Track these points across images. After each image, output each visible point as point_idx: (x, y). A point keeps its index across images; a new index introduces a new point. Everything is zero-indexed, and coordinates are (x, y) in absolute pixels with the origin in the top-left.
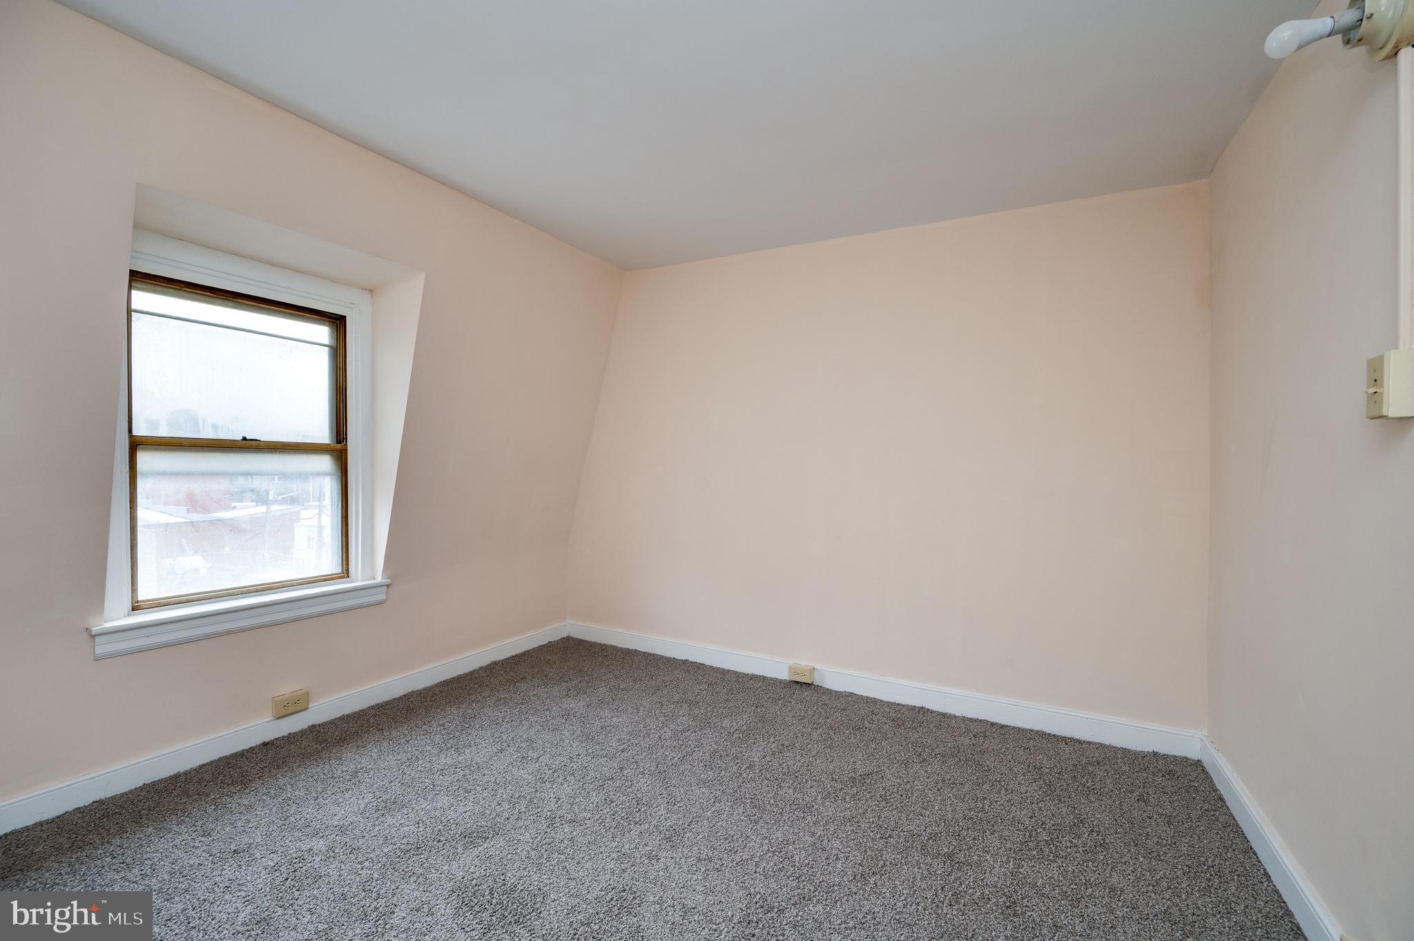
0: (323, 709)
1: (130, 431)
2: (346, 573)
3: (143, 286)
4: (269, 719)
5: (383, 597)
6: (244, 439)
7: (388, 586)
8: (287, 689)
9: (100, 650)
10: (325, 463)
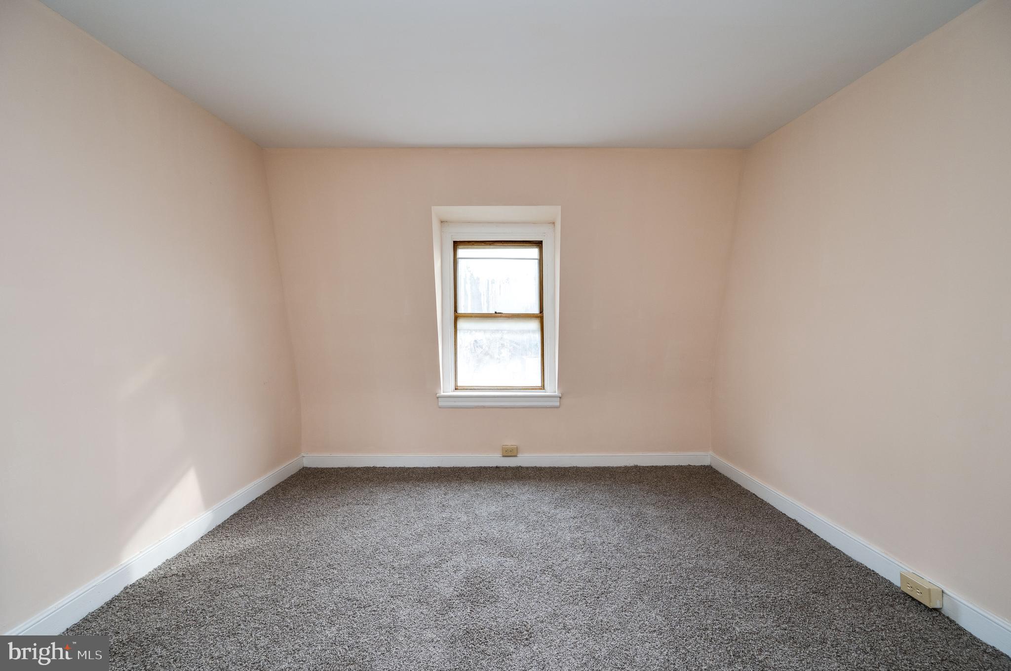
0: (526, 459)
1: (456, 311)
2: (543, 387)
3: (462, 246)
4: (500, 456)
5: (558, 404)
6: (496, 313)
7: (560, 398)
8: (510, 443)
9: (441, 404)
10: (534, 325)
